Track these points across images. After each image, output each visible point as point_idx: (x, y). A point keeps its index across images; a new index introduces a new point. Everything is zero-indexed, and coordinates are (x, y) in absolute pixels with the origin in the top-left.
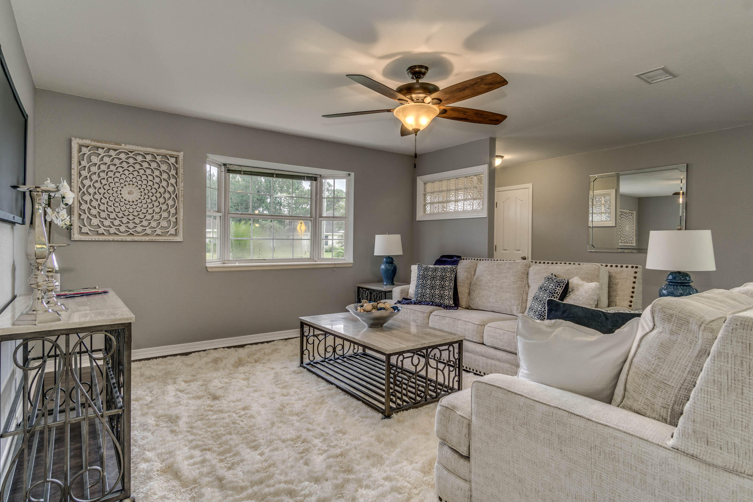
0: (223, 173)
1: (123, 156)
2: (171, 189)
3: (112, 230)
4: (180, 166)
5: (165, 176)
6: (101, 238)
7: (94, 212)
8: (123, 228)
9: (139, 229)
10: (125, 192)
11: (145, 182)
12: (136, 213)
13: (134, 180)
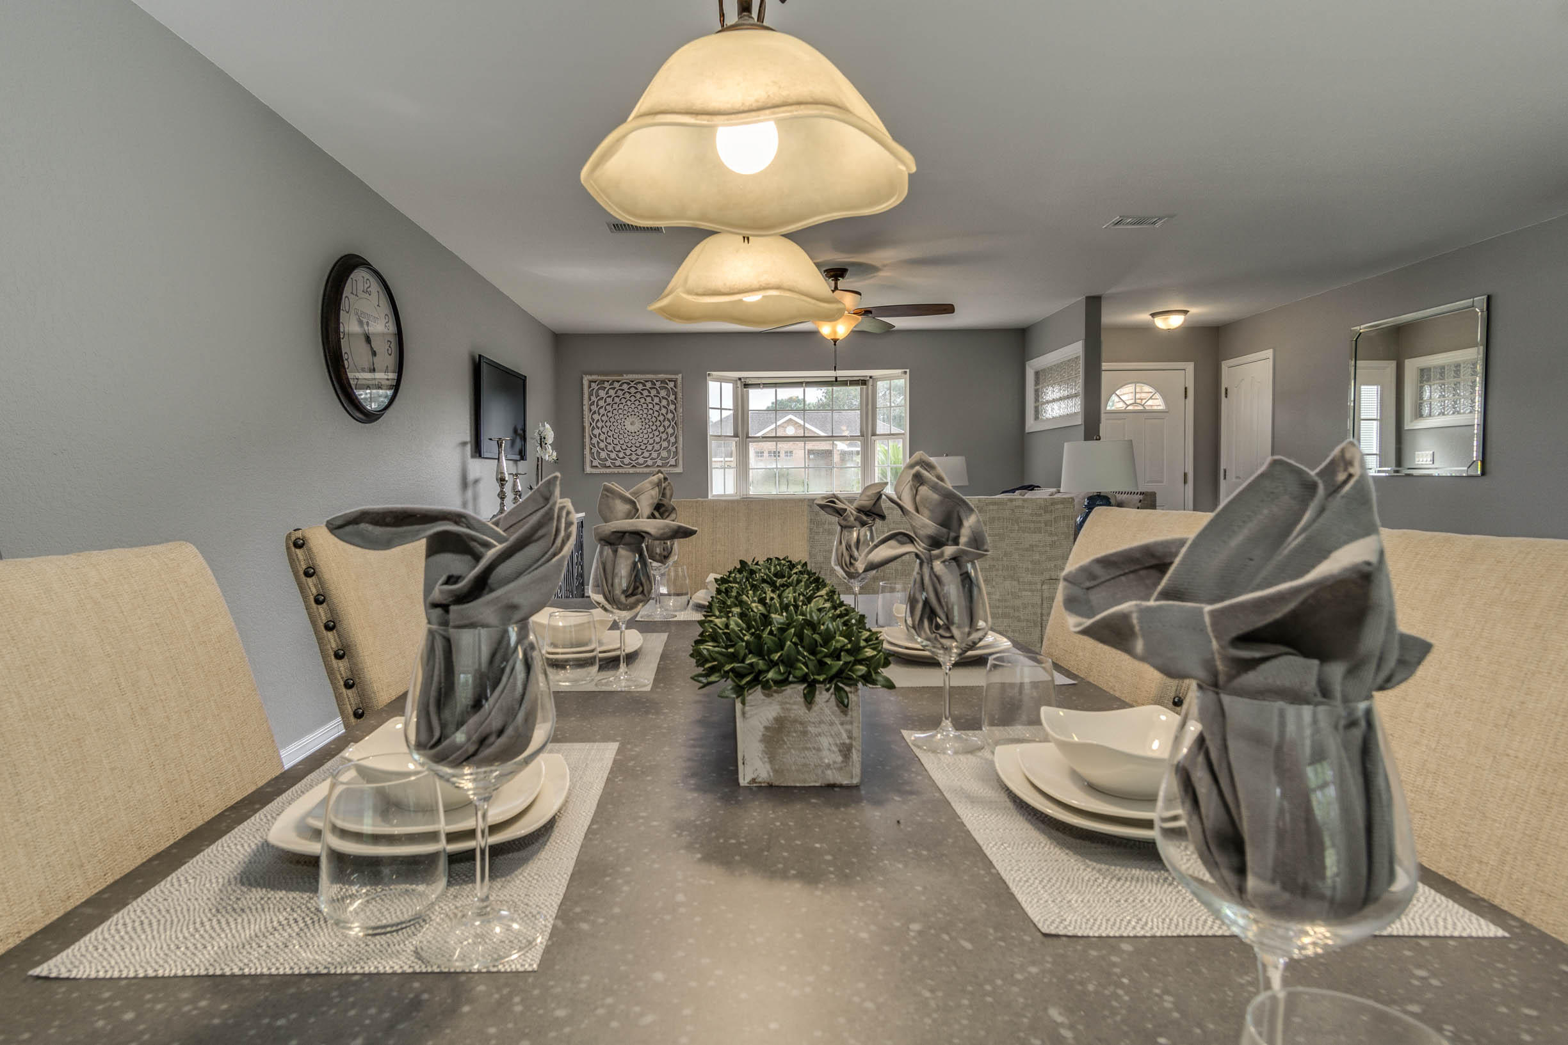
0: (739, 389)
1: (625, 387)
2: (670, 416)
3: (618, 463)
4: (679, 390)
5: (664, 402)
6: (608, 471)
7: (602, 445)
8: (627, 461)
9: (641, 460)
10: (627, 423)
11: (645, 411)
12: (638, 445)
13: (636, 410)
